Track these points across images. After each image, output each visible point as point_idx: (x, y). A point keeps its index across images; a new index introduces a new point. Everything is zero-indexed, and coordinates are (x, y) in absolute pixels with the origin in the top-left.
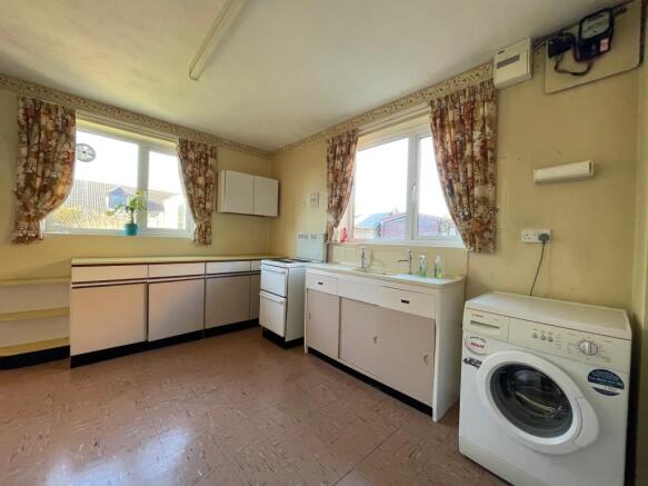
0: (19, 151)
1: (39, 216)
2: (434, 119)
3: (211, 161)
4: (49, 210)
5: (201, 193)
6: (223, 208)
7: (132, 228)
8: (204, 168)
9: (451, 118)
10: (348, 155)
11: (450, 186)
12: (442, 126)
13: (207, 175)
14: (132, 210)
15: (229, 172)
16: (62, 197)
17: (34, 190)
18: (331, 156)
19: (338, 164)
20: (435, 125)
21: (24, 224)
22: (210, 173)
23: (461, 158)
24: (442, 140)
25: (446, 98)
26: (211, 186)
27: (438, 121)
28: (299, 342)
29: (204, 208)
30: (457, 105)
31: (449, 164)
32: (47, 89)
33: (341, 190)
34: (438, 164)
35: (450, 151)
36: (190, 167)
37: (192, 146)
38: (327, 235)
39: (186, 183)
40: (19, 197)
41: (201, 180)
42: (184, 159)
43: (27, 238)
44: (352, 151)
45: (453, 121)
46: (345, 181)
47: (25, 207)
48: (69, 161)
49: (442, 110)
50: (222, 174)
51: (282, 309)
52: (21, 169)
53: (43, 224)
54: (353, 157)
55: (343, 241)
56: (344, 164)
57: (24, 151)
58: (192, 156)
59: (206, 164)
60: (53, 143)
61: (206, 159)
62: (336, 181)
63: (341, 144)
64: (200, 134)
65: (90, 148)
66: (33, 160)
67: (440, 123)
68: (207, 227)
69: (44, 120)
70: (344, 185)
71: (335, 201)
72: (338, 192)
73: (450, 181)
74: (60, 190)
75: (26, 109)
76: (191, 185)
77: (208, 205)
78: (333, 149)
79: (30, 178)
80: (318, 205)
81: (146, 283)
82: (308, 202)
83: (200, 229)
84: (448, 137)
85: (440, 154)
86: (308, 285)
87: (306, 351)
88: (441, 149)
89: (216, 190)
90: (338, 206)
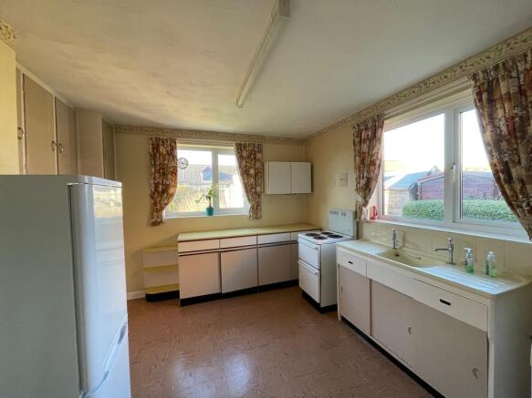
0: (151, 170)
1: (162, 209)
2: (479, 94)
3: (258, 156)
4: (166, 204)
5: (252, 180)
6: (269, 191)
7: (210, 211)
8: (253, 162)
9: (503, 91)
10: (374, 139)
11: (507, 171)
12: (491, 101)
13: (257, 166)
14: (210, 198)
15: (271, 163)
16: (172, 195)
17: (158, 193)
18: (357, 140)
19: (365, 148)
20: (481, 100)
21: (155, 214)
22: (258, 165)
23: (523, 138)
24: (492, 117)
25: (496, 68)
26: (259, 174)
27: (485, 96)
28: (333, 308)
29: (256, 192)
30: (514, 74)
31: (504, 144)
32: (161, 129)
33: (368, 172)
34: (487, 145)
35: (504, 129)
36: (244, 163)
37: (245, 147)
38: (356, 213)
39: (242, 175)
40: (152, 198)
41: (252, 171)
42: (240, 157)
43: (157, 223)
44: (378, 134)
45: (508, 93)
46: (373, 163)
47: (155, 204)
48: (174, 173)
49: (490, 83)
50: (266, 165)
51: (316, 279)
52: (152, 182)
53: (164, 213)
54: (379, 140)
55: (372, 218)
56: (371, 147)
57: (153, 170)
58: (245, 154)
59: (255, 158)
60: (166, 162)
61: (255, 155)
62: (363, 164)
63: (366, 129)
64: (249, 136)
65: (185, 160)
66: (157, 175)
67: (487, 98)
68: (257, 206)
69: (162, 149)
70: (372, 168)
71: (363, 182)
72: (365, 174)
73: (506, 164)
74: (171, 191)
75: (153, 144)
76: (245, 176)
77: (258, 189)
78: (359, 134)
79: (156, 185)
80: (347, 184)
81: (219, 252)
82: (338, 182)
83: (252, 208)
84: (500, 113)
85: (488, 133)
86: (339, 262)
87: (340, 319)
88: (489, 128)
89: (263, 176)
90: (366, 188)
